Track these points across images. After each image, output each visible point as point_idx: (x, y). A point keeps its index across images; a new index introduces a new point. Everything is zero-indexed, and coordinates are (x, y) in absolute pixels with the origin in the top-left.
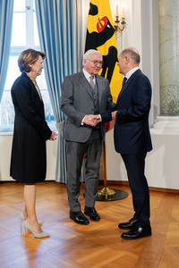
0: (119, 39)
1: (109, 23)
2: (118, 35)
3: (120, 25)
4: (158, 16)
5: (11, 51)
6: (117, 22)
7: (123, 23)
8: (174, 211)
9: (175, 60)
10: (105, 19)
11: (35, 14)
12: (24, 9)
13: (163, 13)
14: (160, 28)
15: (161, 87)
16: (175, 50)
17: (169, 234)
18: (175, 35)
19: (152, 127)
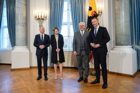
1: (96, 13)
2: (99, 17)
3: (100, 13)
4: (114, 9)
5: (63, 24)
6: (99, 12)
7: (101, 13)
8: (121, 82)
9: (121, 25)
10: (95, 12)
11: (70, 11)
12: (67, 10)
13: (117, 8)
14: (115, 14)
15: (116, 35)
16: (121, 21)
17: (120, 90)
18: (121, 16)
19: (112, 50)
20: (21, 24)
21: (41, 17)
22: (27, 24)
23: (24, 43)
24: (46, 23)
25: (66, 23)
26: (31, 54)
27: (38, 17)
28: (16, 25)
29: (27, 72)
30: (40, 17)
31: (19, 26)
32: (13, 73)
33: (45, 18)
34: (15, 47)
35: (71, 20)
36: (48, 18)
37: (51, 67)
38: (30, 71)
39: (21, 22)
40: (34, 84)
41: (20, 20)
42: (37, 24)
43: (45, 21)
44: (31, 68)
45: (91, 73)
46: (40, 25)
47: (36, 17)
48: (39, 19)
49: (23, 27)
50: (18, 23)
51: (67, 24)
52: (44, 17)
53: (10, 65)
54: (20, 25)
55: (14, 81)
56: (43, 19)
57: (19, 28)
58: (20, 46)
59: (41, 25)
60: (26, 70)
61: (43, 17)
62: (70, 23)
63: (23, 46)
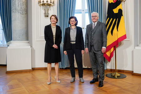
0: (123, 6)
2: (123, 4)
5: (76, 12)
19: (138, 46)
20: (20, 11)
21: (47, 2)
22: (27, 11)
23: (24, 37)
24: (53, 10)
25: (80, 10)
26: (33, 52)
27: (43, 2)
28: (12, 12)
29: (29, 75)
30: (45, 2)
31: (17, 14)
32: (9, 76)
33: (52, 4)
34: (11, 42)
36: (56, 3)
37: (61, 69)
38: (32, 74)
39: (19, 9)
40: (38, 90)
41: (18, 6)
42: (42, 10)
43: (52, 7)
44: (33, 69)
45: (112, 75)
46: (45, 13)
47: (40, 2)
48: (43, 5)
49: (22, 16)
50: (16, 9)
51: (81, 12)
52: (51, 2)
53: (5, 66)
54: (18, 12)
55: (11, 87)
56: (49, 5)
57: (17, 16)
58: (19, 40)
59: (47, 12)
60: (27, 72)
61: (49, 3)
62: (85, 11)
63: (22, 40)
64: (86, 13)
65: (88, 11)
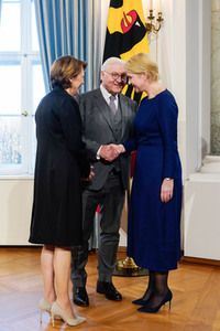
0: (153, 44)
1: (138, 19)
2: (152, 38)
3: (155, 23)
6: (151, 18)
7: (160, 20)
10: (133, 13)
11: (33, 4)
13: (217, 5)
14: (212, 28)
15: (212, 113)
17: (216, 325)
19: (199, 171)
25: (15, 54)
35: (35, 45)
51: (19, 58)
62: (30, 58)
64: (34, 63)
65: (40, 59)
